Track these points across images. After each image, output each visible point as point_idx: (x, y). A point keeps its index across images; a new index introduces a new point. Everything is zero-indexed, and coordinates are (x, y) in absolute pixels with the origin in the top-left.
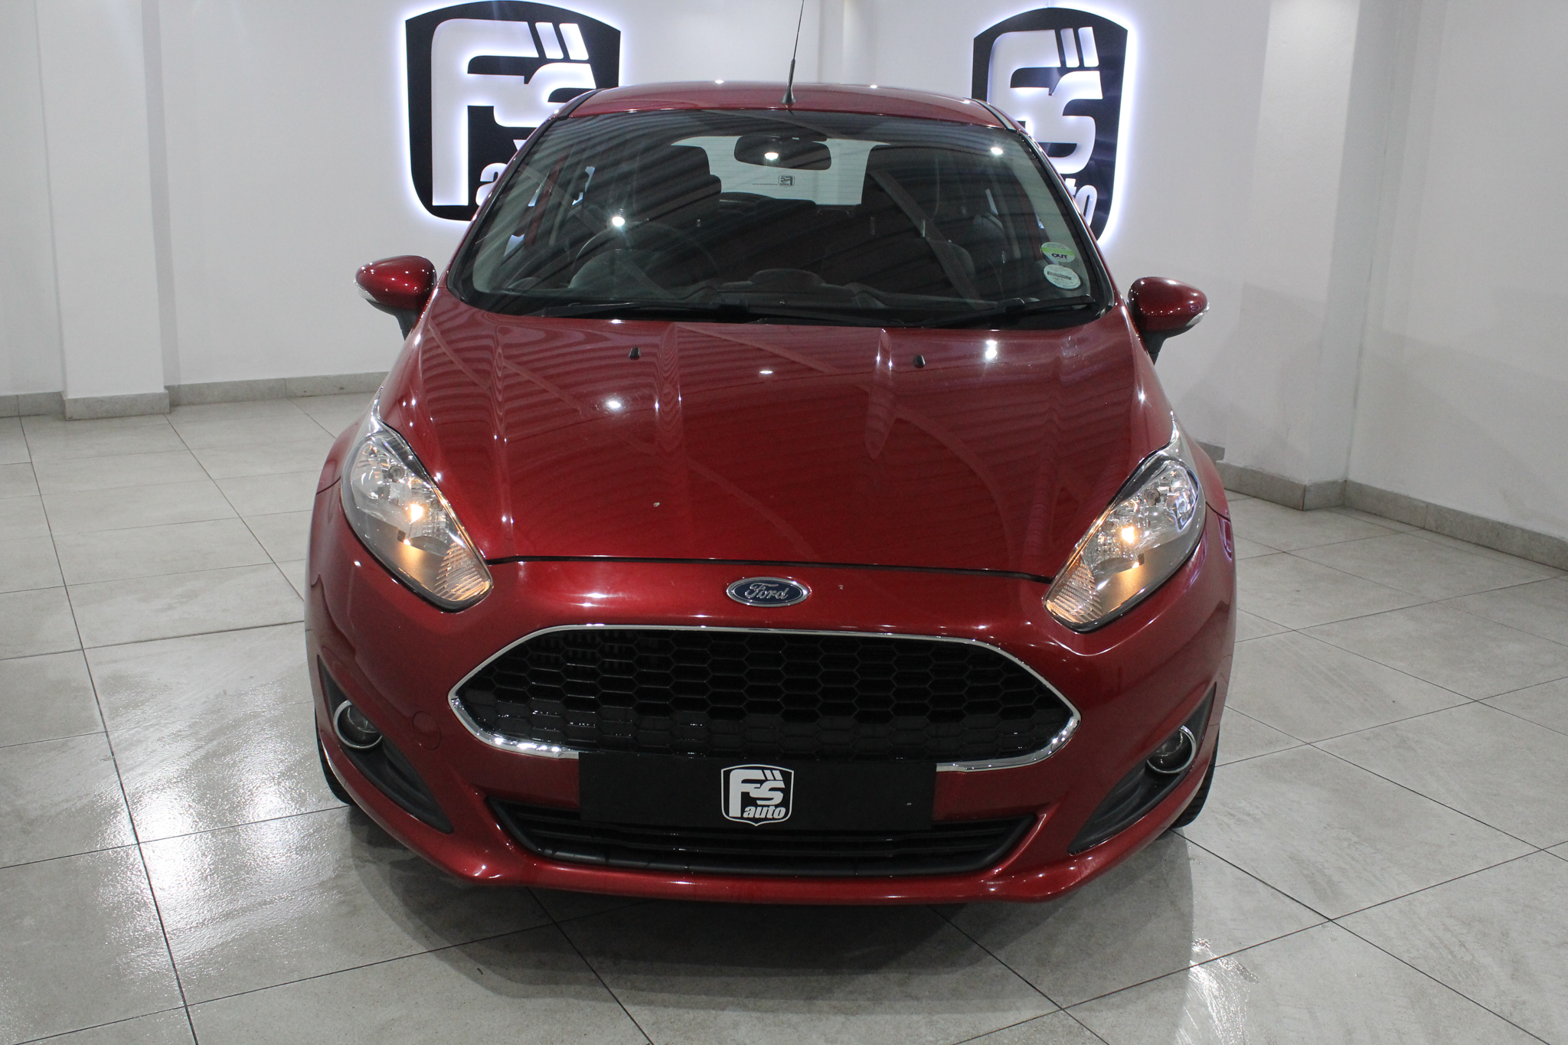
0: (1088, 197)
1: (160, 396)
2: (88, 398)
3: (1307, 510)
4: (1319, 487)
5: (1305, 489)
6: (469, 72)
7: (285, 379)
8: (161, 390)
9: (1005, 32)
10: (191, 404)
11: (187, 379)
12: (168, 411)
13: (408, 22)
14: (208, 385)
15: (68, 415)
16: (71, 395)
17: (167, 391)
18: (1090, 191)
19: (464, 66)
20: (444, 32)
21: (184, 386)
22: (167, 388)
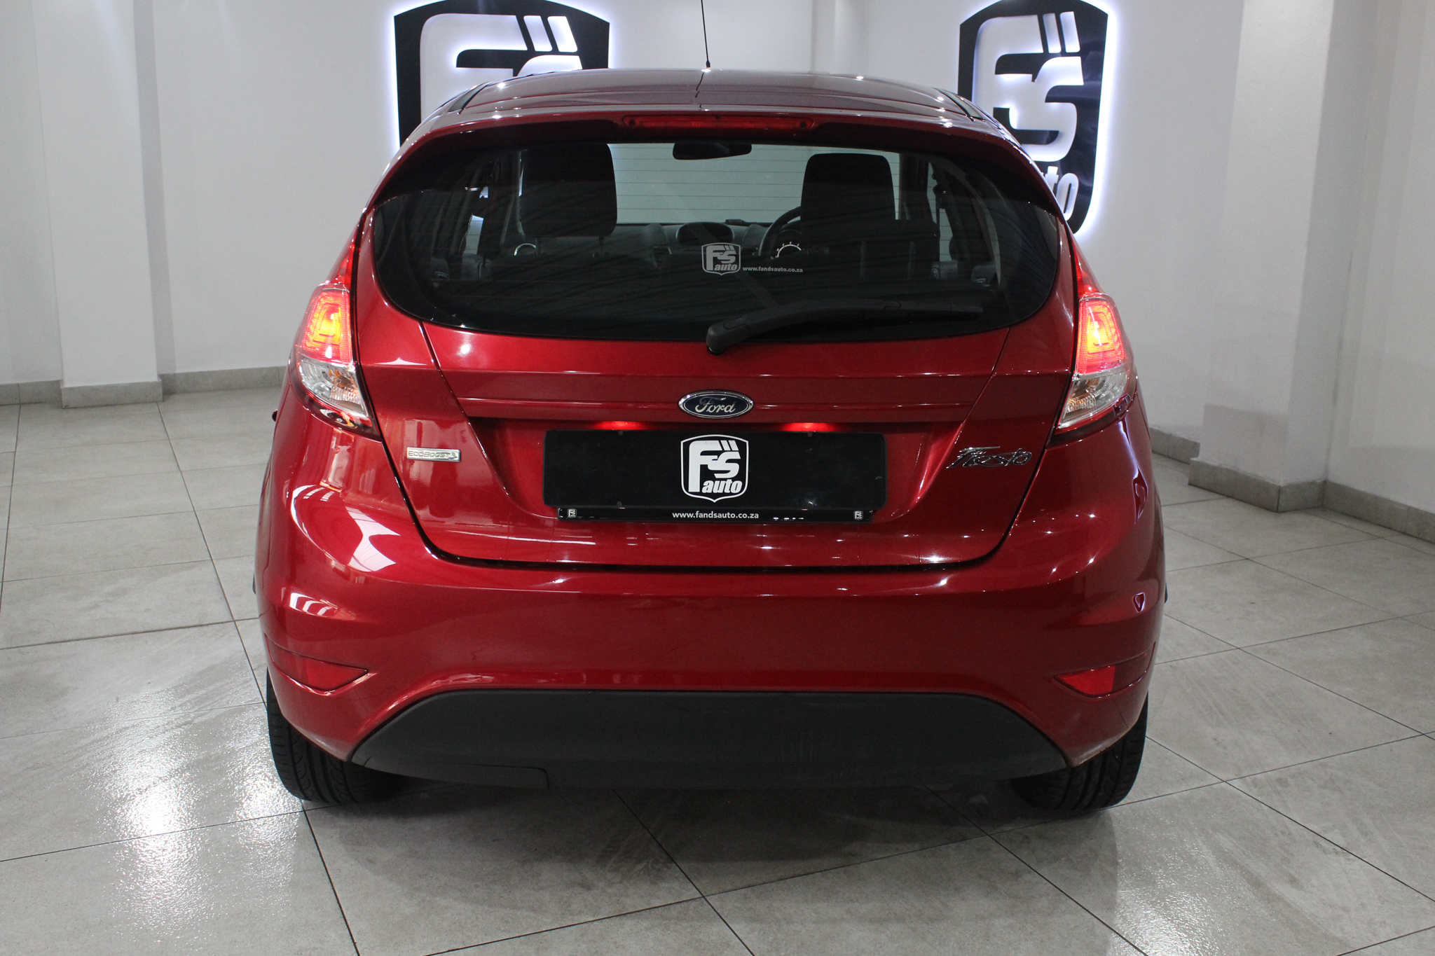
0: (1070, 185)
1: (153, 385)
2: (83, 387)
3: (1284, 512)
4: (1297, 488)
5: (1280, 490)
6: (458, 65)
7: (278, 368)
8: (154, 378)
9: (989, 18)
10: (185, 392)
11: (182, 367)
12: (162, 399)
13: (397, 18)
14: (202, 373)
15: (64, 405)
16: (67, 384)
17: (161, 380)
18: (1071, 179)
19: (454, 61)
20: (432, 27)
21: (179, 374)
22: (161, 376)
